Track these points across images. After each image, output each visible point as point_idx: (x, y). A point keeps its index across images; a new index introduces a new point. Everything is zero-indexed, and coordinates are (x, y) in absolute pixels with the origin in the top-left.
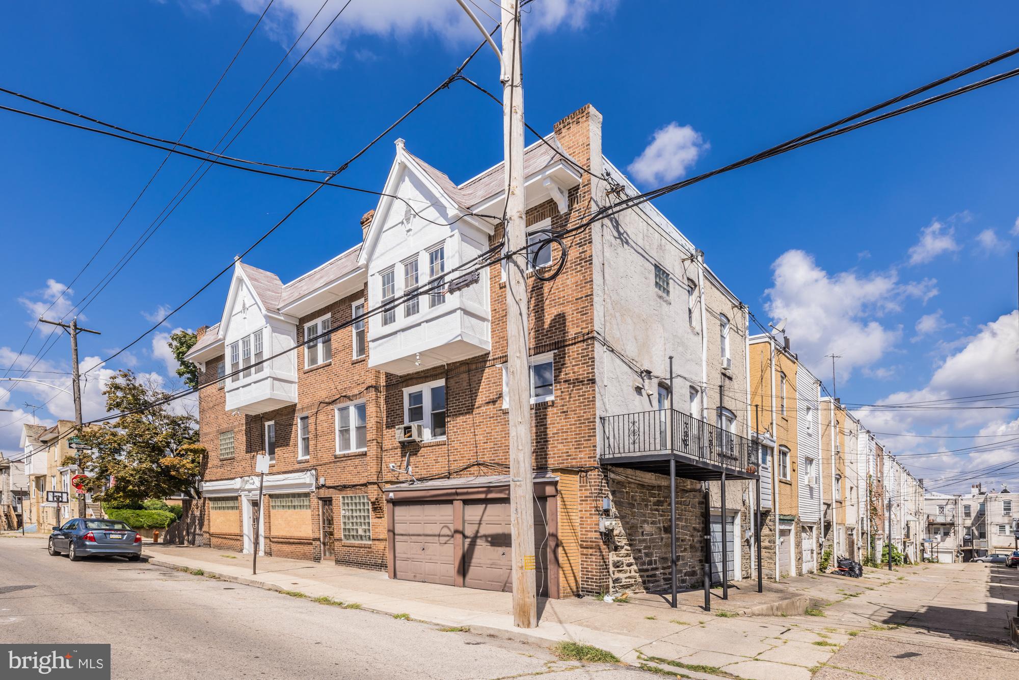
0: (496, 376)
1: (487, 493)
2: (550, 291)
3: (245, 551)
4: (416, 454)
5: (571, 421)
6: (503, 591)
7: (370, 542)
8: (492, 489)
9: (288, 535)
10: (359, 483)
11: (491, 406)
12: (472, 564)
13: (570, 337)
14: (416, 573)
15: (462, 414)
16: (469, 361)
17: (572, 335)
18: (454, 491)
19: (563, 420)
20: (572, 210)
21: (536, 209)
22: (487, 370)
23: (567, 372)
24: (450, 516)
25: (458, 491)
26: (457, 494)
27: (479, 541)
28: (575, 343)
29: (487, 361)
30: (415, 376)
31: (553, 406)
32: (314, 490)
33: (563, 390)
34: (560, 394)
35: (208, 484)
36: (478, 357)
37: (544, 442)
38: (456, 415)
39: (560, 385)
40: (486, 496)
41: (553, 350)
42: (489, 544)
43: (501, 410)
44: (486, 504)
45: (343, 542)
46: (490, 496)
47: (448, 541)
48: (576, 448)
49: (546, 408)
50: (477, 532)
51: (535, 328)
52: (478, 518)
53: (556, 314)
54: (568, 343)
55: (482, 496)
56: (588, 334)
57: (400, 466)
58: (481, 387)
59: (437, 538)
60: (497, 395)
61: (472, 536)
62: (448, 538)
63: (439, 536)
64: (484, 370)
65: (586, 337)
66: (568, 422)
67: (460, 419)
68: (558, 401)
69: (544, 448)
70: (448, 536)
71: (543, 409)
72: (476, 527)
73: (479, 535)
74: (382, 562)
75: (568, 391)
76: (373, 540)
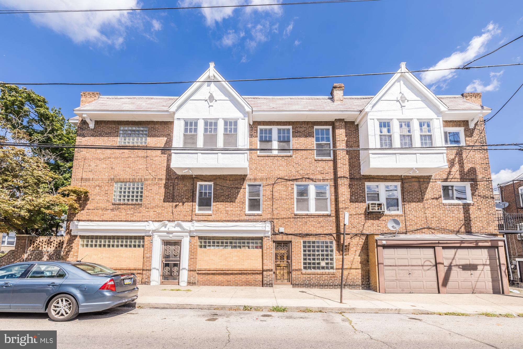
0: (438, 187)
1: (461, 243)
2: (467, 157)
3: (152, 283)
4: (379, 219)
5: (483, 213)
6: (473, 293)
7: (335, 271)
8: (463, 242)
9: (224, 268)
10: (322, 233)
11: (436, 201)
12: (450, 281)
13: (479, 178)
14: (403, 288)
15: (415, 202)
16: (418, 177)
17: (480, 177)
18: (437, 242)
19: (479, 212)
20: (475, 128)
21: (456, 122)
22: (431, 183)
23: (479, 192)
24: (432, 255)
25: (440, 242)
26: (439, 243)
27: (453, 268)
28: (482, 181)
29: (431, 179)
30: (376, 177)
31: (473, 205)
32: (270, 236)
33: (478, 199)
34: (477, 201)
35: (81, 223)
36: (425, 176)
37: (469, 221)
38: (411, 202)
39: (476, 197)
40: (461, 245)
41: (471, 181)
42: (461, 269)
43: (442, 203)
44: (457, 249)
45: (302, 271)
46: (463, 245)
47: (430, 268)
48: (487, 225)
49: (469, 206)
50: (451, 263)
51: (460, 170)
52: (453, 256)
53: (471, 167)
54: (479, 180)
55: (458, 245)
56: (489, 179)
57: (364, 225)
58: (427, 191)
59: (421, 267)
60: (439, 196)
61: (448, 265)
62: (430, 267)
63: (423, 266)
64: (429, 183)
65: (487, 180)
66: (482, 213)
67: (413, 204)
68: (476, 204)
69: (469, 223)
70: (430, 266)
71: (467, 206)
72: (450, 261)
73: (452, 265)
74: (345, 283)
75: (481, 200)
76: (336, 269)
